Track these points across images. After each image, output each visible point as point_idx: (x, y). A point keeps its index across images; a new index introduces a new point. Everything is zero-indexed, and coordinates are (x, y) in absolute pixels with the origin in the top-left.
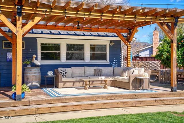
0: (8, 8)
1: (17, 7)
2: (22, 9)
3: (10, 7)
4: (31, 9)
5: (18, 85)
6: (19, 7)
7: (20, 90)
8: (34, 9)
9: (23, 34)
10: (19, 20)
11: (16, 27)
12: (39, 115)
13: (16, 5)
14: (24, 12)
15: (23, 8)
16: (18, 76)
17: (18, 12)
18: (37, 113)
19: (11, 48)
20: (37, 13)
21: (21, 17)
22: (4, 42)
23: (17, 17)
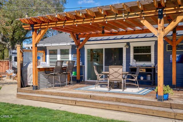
0: (150, 13)
1: (158, 10)
2: (163, 11)
3: (152, 11)
4: (173, 8)
5: (159, 86)
6: (160, 10)
7: (161, 91)
8: (177, 8)
9: (164, 35)
10: (160, 23)
11: (158, 30)
12: (178, 120)
13: (157, 9)
14: (165, 14)
15: (165, 9)
16: (159, 77)
17: (159, 15)
18: (176, 118)
19: (172, 51)
20: (180, 11)
21: (162, 19)
22: (168, 46)
23: (159, 20)
